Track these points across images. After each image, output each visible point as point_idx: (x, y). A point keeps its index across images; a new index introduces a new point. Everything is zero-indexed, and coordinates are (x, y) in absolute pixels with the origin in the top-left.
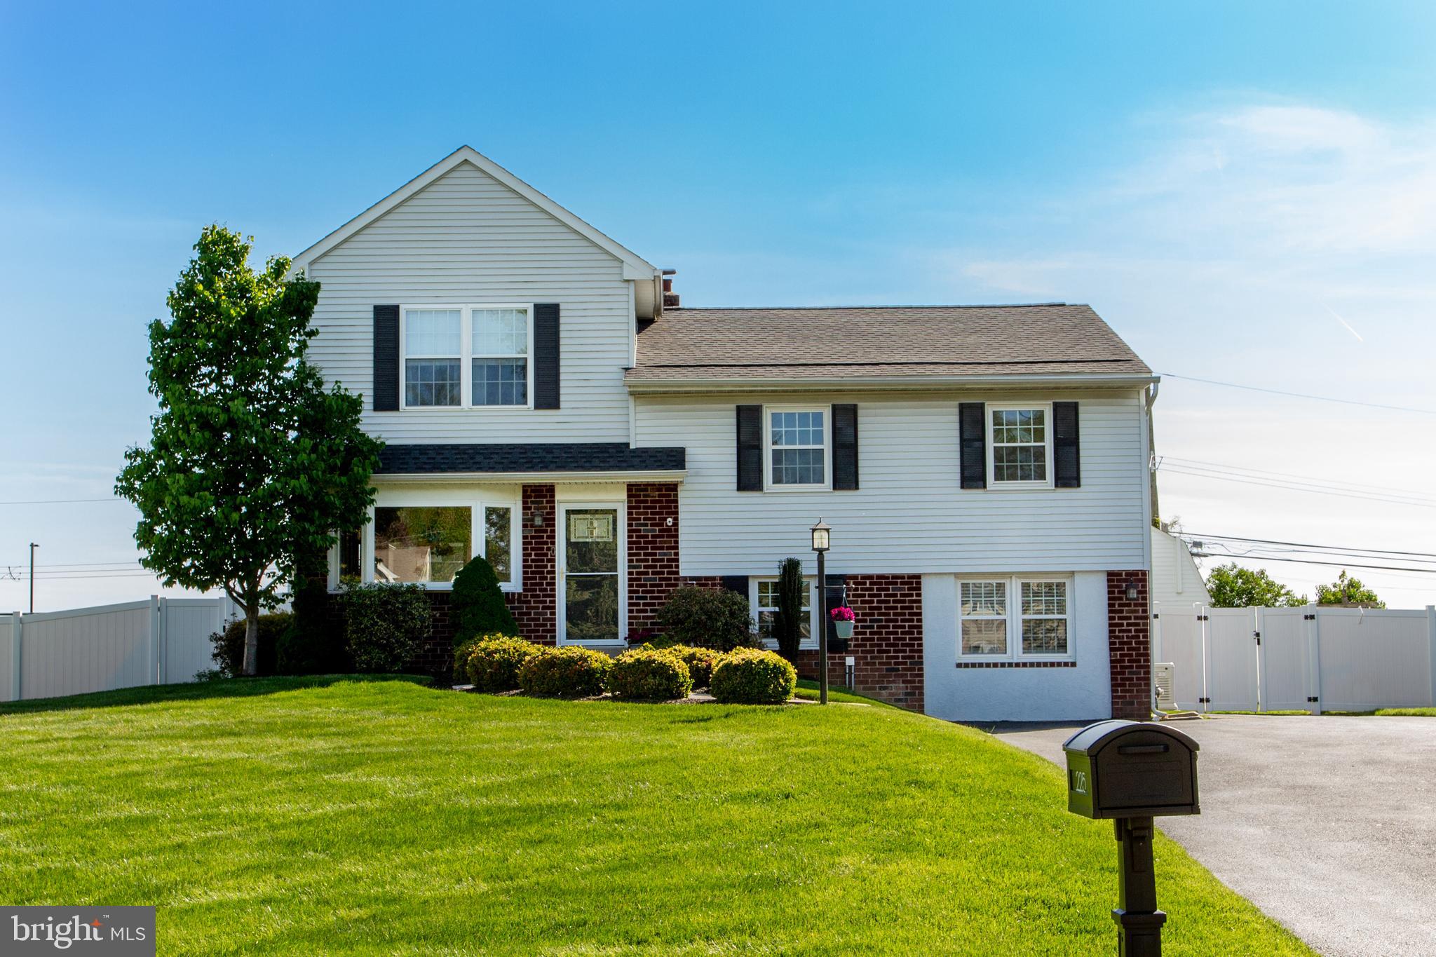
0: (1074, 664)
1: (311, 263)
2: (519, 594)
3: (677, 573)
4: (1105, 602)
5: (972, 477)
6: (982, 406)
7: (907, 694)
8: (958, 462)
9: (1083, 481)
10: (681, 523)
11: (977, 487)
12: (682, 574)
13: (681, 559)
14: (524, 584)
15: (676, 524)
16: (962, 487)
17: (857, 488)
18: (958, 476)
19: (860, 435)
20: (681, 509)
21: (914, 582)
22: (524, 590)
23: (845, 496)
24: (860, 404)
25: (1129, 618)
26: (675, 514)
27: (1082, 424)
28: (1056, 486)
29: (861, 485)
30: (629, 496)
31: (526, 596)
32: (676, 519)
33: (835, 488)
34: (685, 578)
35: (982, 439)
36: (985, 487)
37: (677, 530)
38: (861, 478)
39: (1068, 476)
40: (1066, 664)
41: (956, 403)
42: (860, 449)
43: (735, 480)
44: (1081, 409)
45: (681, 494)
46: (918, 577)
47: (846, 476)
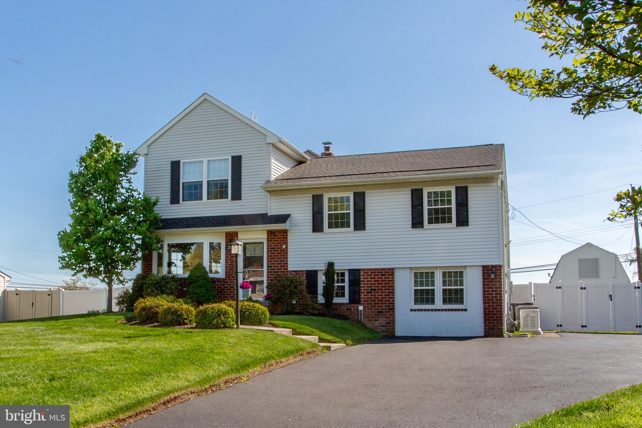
0: (466, 310)
1: (149, 146)
2: (224, 279)
3: (287, 269)
4: (481, 280)
5: (417, 223)
6: (421, 190)
7: (386, 323)
8: (411, 216)
9: (470, 223)
10: (289, 247)
11: (419, 227)
12: (289, 269)
13: (289, 263)
14: (226, 275)
15: (287, 248)
16: (413, 227)
17: (364, 229)
18: (411, 223)
19: (366, 205)
20: (289, 241)
21: (391, 272)
22: (226, 277)
23: (359, 233)
24: (366, 192)
25: (492, 288)
26: (286, 243)
27: (469, 196)
28: (457, 226)
29: (367, 228)
30: (268, 236)
31: (226, 280)
32: (287, 246)
33: (355, 230)
34: (291, 271)
35: (422, 205)
36: (423, 227)
37: (287, 250)
38: (366, 225)
39: (463, 221)
40: (462, 310)
41: (410, 189)
42: (367, 212)
43: (311, 227)
44: (469, 189)
45: (289, 235)
46: (393, 269)
47: (360, 225)
